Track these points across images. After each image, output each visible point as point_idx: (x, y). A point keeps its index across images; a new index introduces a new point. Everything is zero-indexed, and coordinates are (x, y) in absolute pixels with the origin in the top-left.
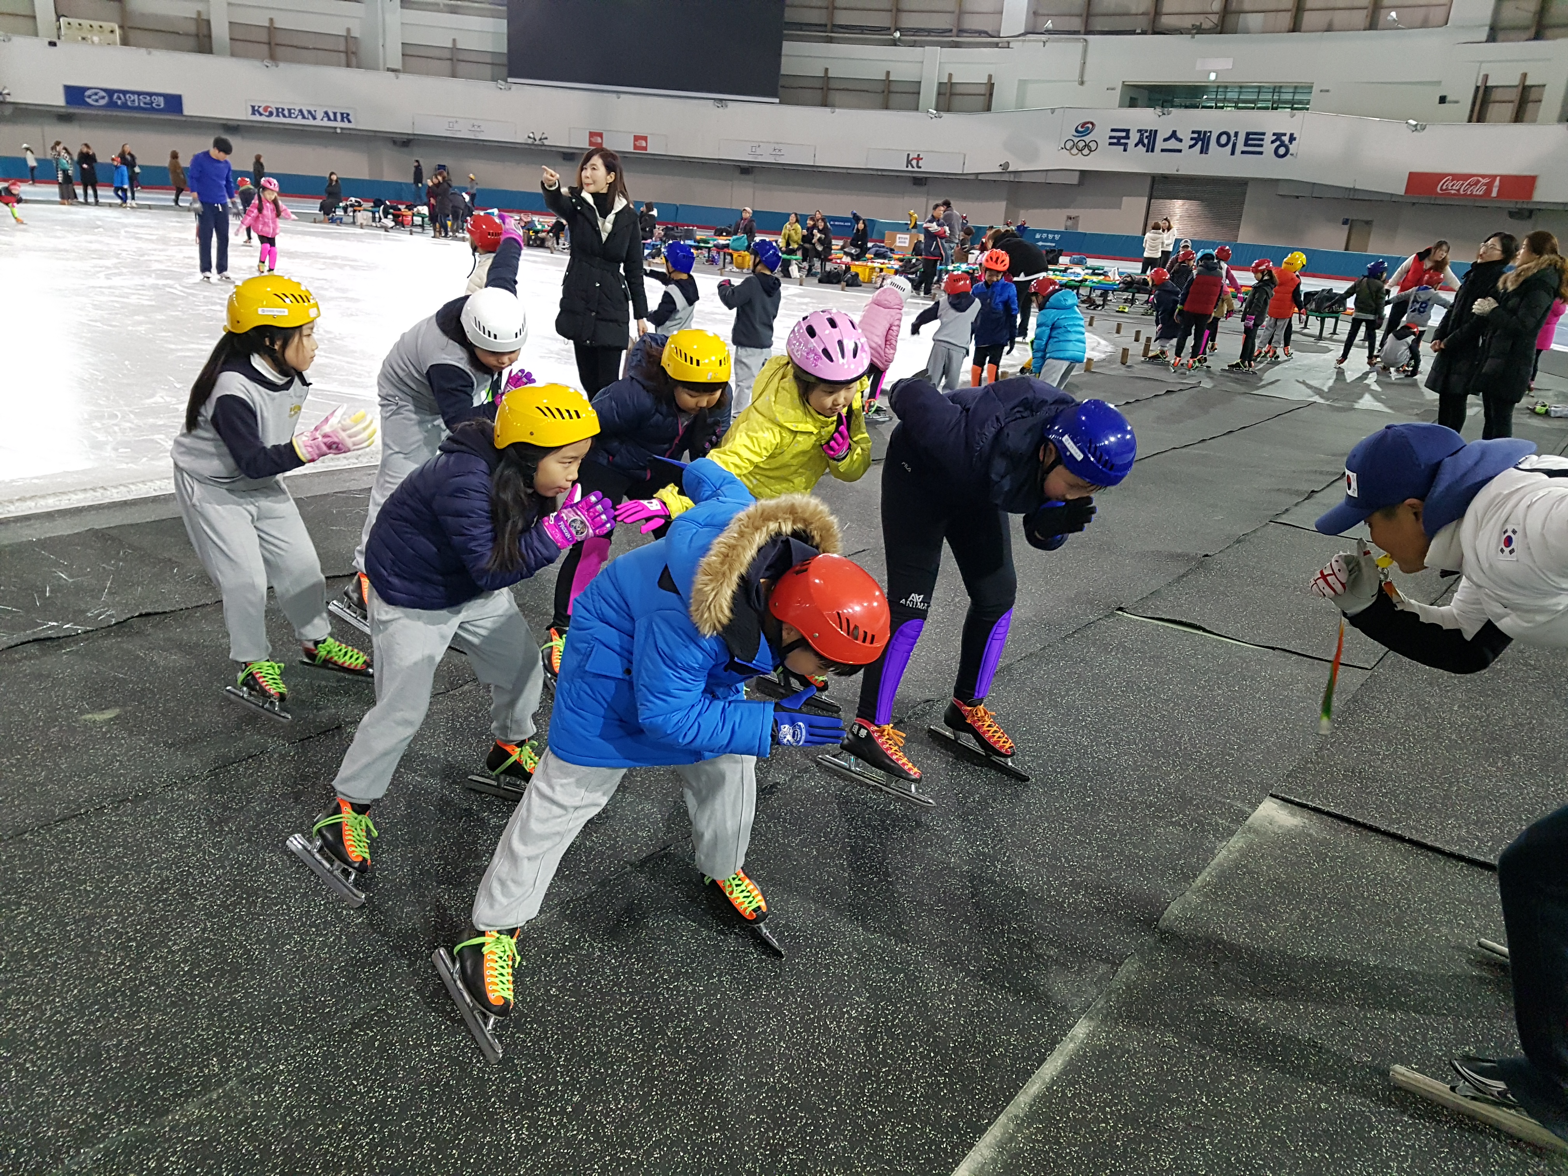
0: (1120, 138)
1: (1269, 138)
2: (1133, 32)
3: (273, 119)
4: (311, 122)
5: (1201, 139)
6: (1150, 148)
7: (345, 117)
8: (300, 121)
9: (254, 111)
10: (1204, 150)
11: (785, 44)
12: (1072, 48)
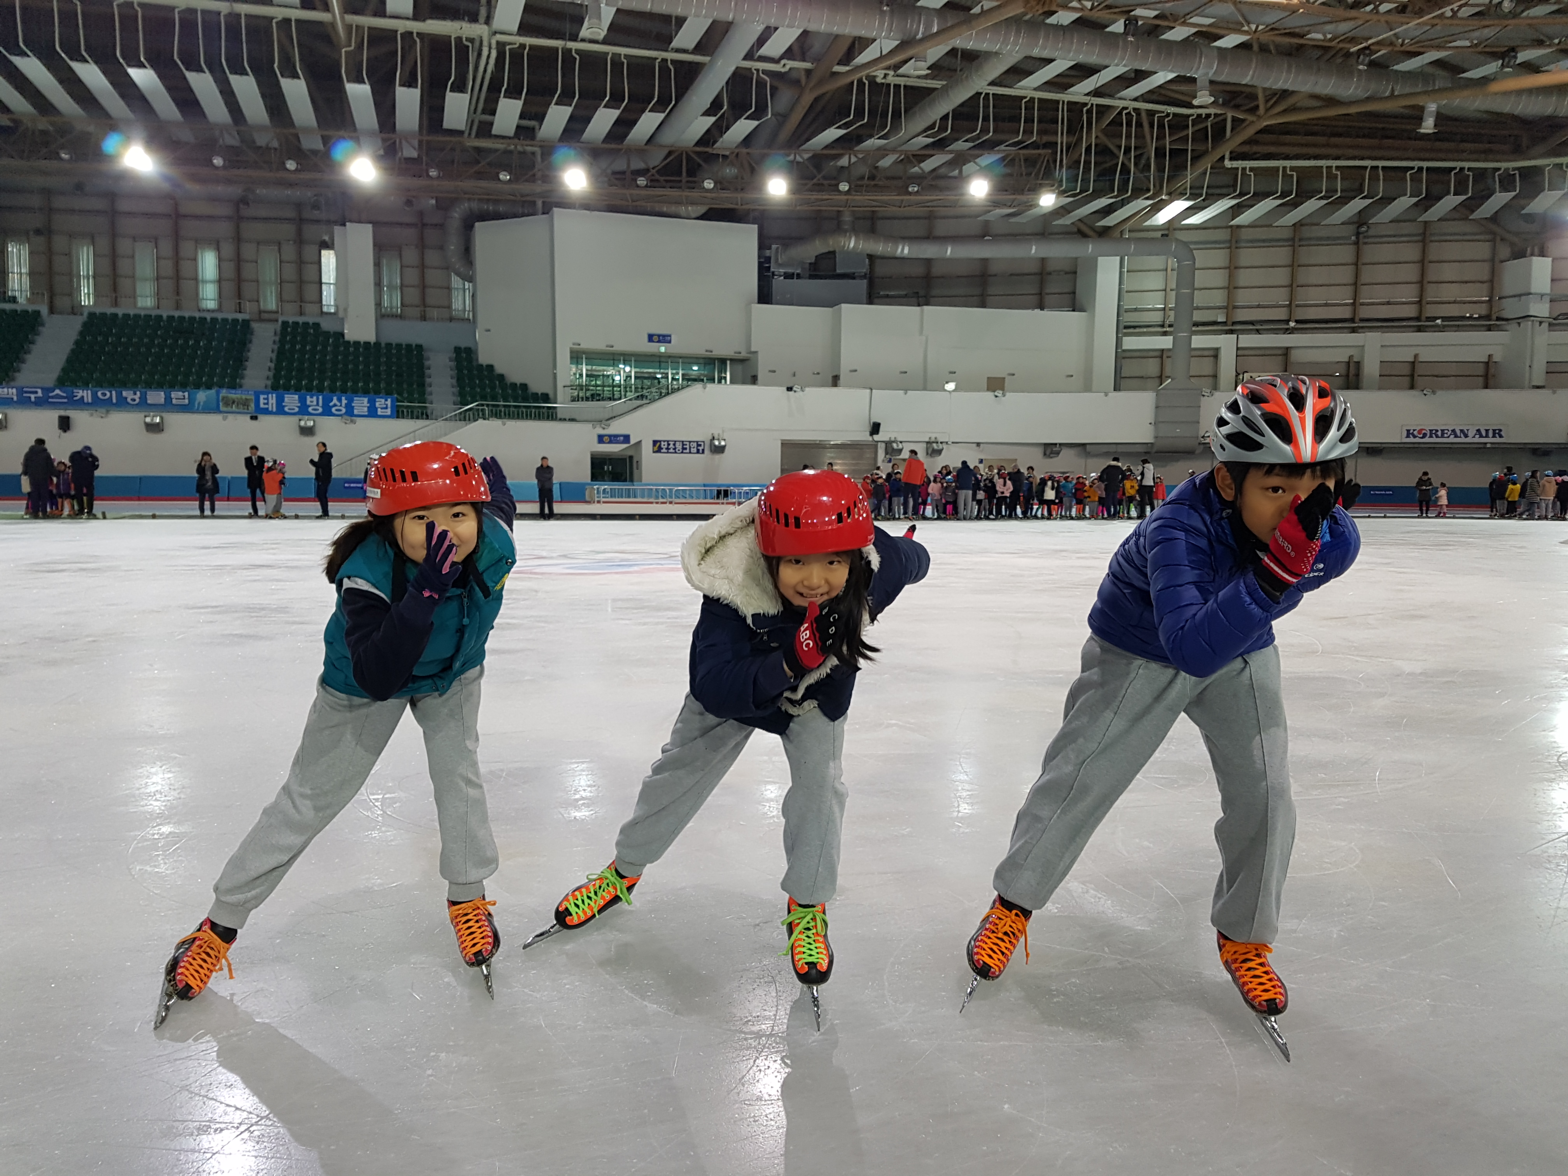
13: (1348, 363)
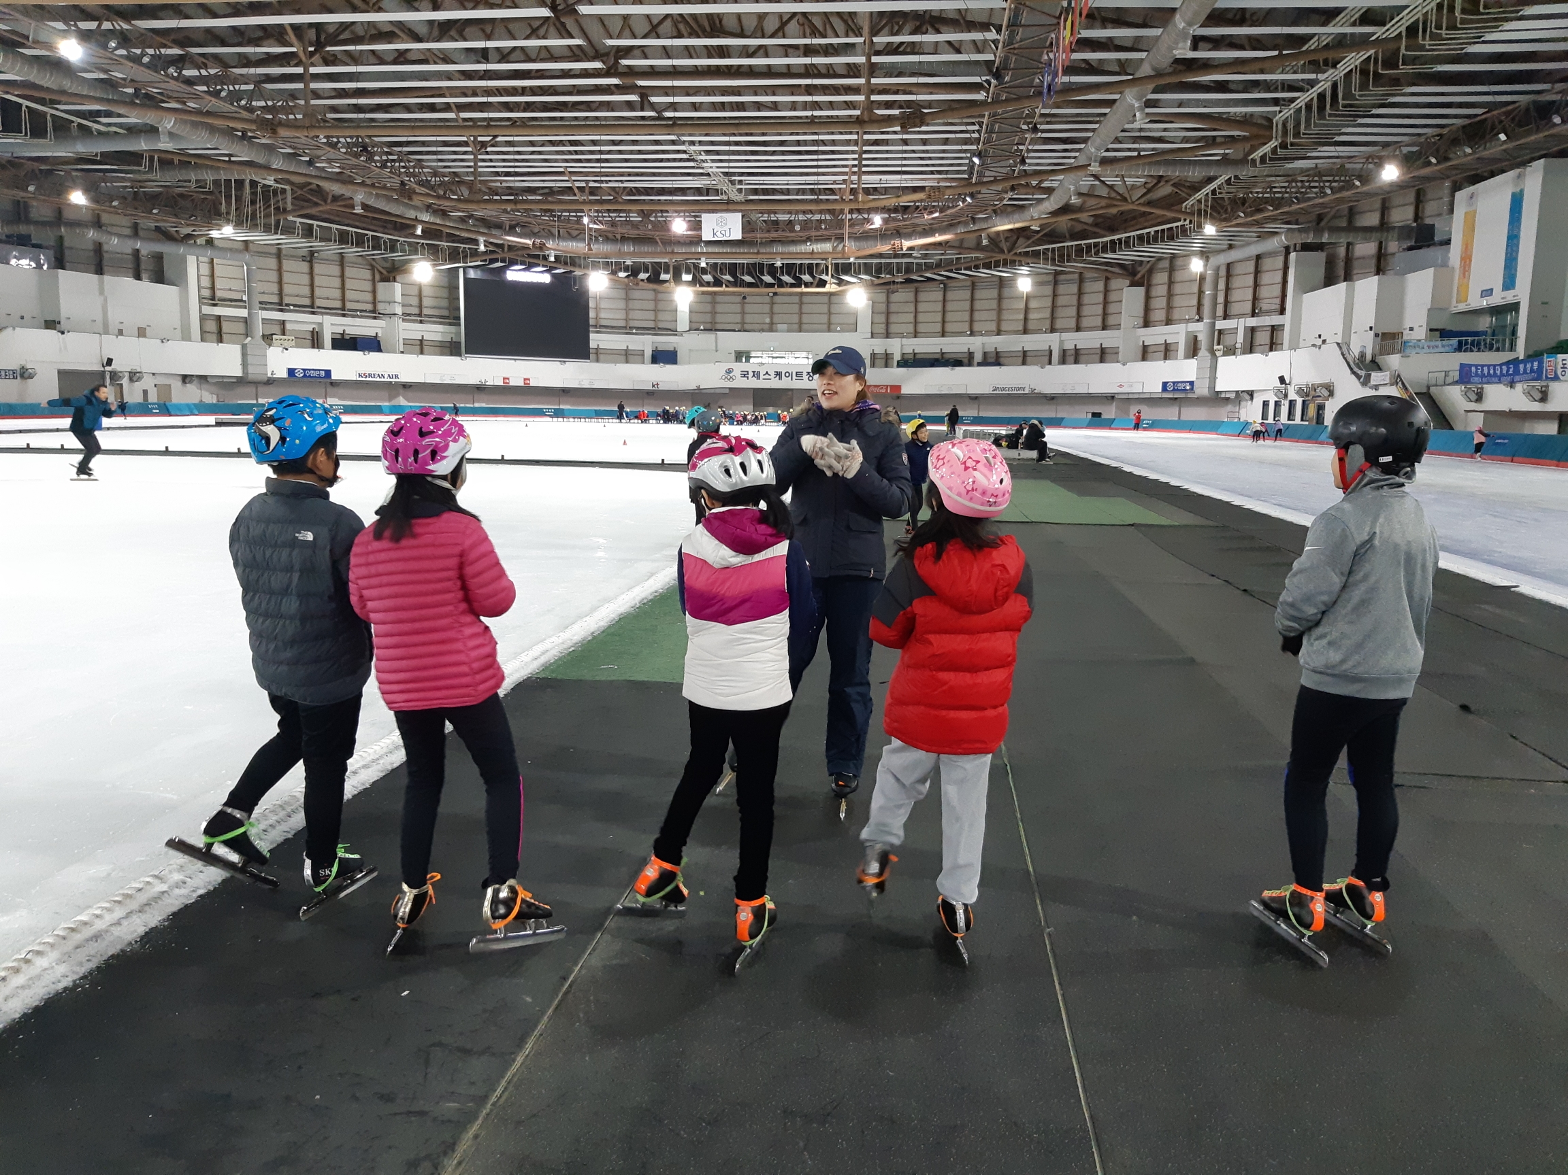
0: (745, 375)
1: (805, 374)
2: (734, 331)
3: (368, 379)
4: (382, 380)
5: (778, 374)
6: (758, 378)
7: (397, 376)
8: (378, 379)
9: (360, 375)
10: (780, 378)
11: (592, 336)
12: (710, 337)
13: (312, 332)
